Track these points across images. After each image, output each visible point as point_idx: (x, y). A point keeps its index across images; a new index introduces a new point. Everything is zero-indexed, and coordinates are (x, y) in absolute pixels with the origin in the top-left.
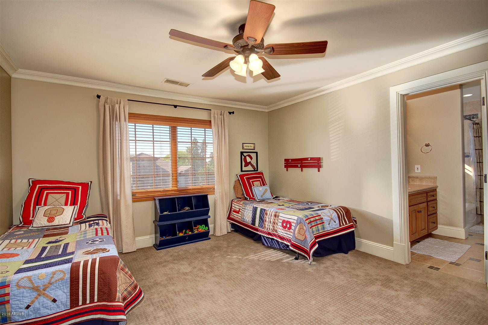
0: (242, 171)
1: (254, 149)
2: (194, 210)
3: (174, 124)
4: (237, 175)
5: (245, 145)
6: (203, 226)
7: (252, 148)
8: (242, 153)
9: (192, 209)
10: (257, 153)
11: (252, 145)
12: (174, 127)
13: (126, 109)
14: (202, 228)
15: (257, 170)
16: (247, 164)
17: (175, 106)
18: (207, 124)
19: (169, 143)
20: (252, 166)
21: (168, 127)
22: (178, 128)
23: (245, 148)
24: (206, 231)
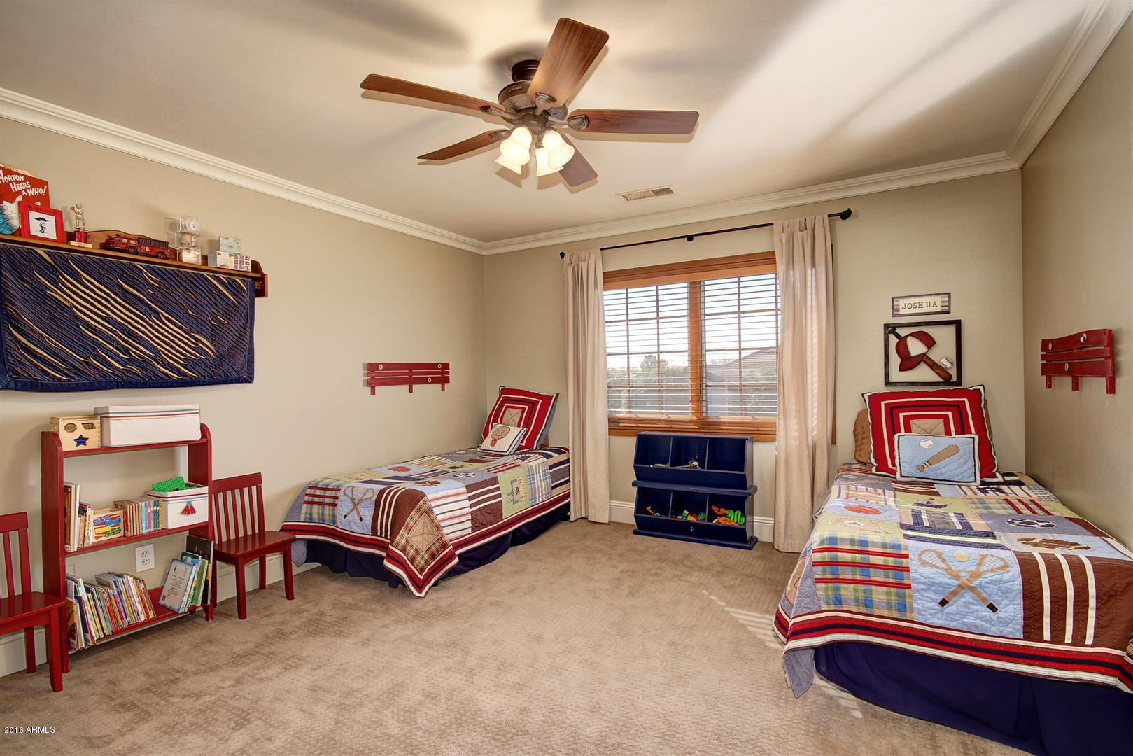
0: (887, 383)
1: (948, 312)
2: (706, 470)
3: (696, 277)
4: (863, 395)
5: (902, 302)
6: (738, 514)
7: (939, 309)
8: (890, 329)
9: (702, 465)
10: (958, 324)
11: (938, 300)
12: (695, 283)
13: (594, 267)
14: (732, 518)
15: (959, 382)
16: (908, 363)
17: (690, 238)
18: (764, 261)
19: (686, 319)
20: (934, 366)
21: (685, 285)
22: (706, 283)
23: (902, 312)
24: (740, 527)
